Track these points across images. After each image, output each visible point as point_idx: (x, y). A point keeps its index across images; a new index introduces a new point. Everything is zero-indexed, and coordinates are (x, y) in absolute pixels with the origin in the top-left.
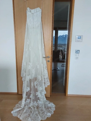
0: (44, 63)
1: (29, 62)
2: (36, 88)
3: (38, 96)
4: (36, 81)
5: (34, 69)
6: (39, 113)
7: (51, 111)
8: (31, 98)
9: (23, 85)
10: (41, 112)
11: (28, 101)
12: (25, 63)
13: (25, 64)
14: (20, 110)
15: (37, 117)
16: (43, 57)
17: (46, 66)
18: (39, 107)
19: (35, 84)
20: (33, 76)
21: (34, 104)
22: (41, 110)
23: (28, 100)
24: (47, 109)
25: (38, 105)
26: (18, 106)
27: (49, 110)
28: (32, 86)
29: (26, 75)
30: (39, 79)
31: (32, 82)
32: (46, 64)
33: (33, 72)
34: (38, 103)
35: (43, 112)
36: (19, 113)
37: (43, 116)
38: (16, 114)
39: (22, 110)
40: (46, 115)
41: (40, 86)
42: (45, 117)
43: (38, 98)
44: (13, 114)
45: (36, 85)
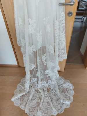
0: (61, 19)
1: (29, 18)
2: (45, 64)
3: (48, 75)
4: (45, 55)
5: (41, 33)
6: (52, 100)
7: (69, 97)
8: (38, 77)
9: (24, 59)
10: (55, 98)
11: (35, 80)
12: (20, 19)
13: (21, 23)
14: (23, 96)
15: (49, 107)
16: (60, 4)
17: (63, 27)
18: (50, 88)
19: (44, 58)
20: (39, 46)
21: (43, 84)
22: (54, 95)
23: (33, 79)
24: (62, 92)
25: (49, 86)
26: (20, 87)
27: (66, 95)
28: (38, 62)
29: (25, 44)
30: (49, 51)
31: (38, 57)
32: (64, 22)
33: (39, 39)
34: (48, 83)
35: (57, 98)
36: (23, 99)
37: (59, 105)
38: (19, 102)
39: (26, 94)
40: (62, 103)
41: (51, 61)
42: (61, 107)
43: (49, 77)
44: (14, 103)
45: (46, 61)
